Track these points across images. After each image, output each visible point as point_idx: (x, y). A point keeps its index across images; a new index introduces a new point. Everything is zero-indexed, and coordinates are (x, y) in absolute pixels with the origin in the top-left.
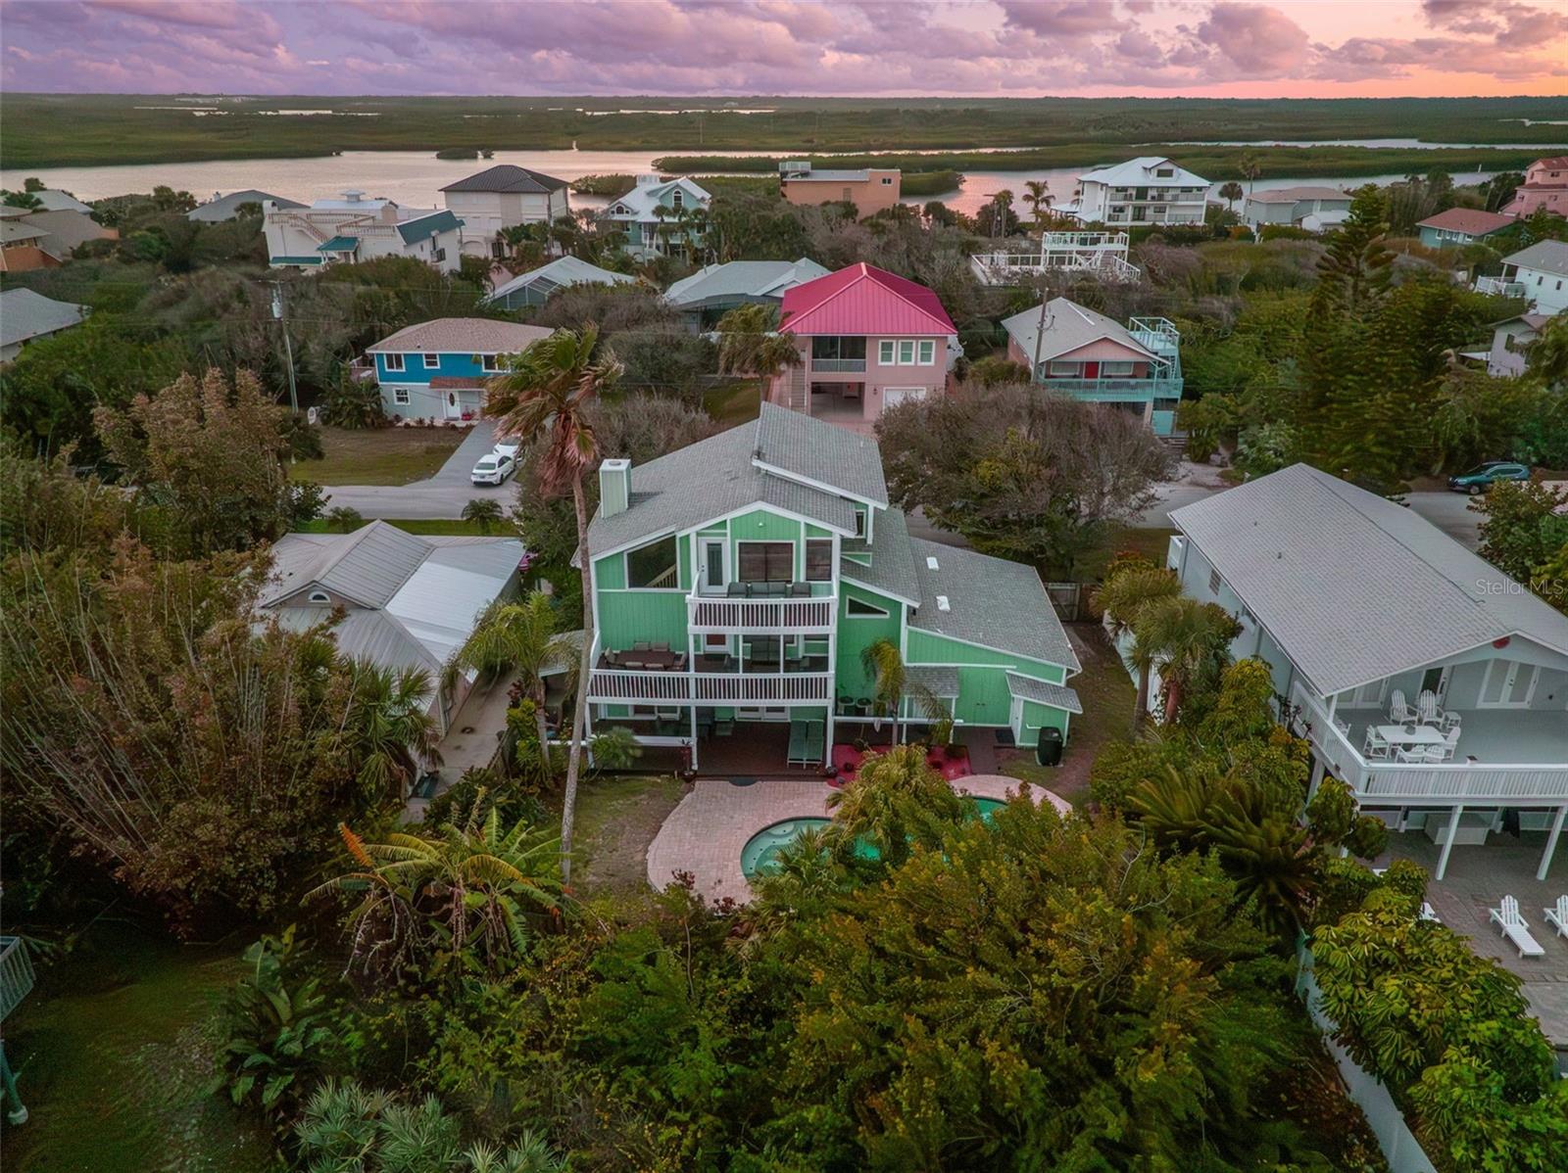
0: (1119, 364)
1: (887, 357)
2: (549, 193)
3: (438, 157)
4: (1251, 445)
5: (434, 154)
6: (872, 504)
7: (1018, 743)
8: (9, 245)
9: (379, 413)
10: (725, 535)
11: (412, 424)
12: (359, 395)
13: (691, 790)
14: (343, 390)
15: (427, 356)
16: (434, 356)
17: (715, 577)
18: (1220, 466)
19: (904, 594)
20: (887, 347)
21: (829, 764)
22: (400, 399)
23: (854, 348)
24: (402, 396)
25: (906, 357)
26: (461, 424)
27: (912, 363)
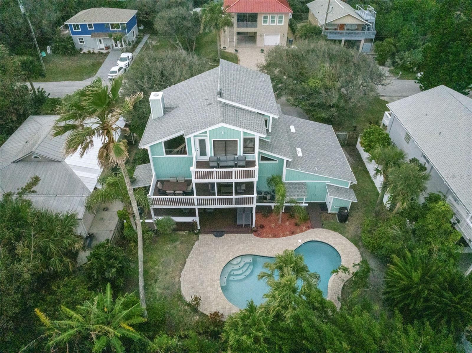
0: (352, 25)
1: (265, 22)
4: (401, 59)
6: (271, 116)
7: (329, 211)
9: (73, 48)
10: (207, 136)
11: (86, 52)
12: (64, 41)
13: (198, 239)
14: (58, 40)
15: (89, 25)
16: (91, 25)
17: (203, 152)
18: (389, 67)
19: (285, 155)
20: (265, 17)
21: (254, 226)
22: (81, 42)
23: (253, 18)
24: (82, 41)
25: (273, 22)
26: (105, 51)
27: (275, 24)
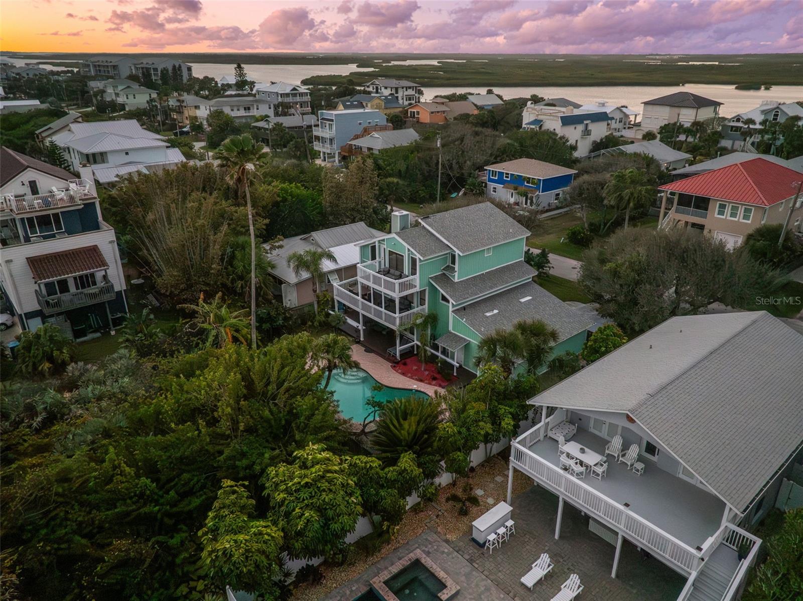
1: (721, 213)
2: (698, 108)
3: (736, 88)
5: (734, 87)
6: (457, 252)
8: (432, 113)
10: (385, 245)
15: (507, 174)
19: (452, 297)
20: (723, 207)
21: (398, 358)
22: (493, 191)
23: (702, 204)
24: (495, 190)
25: (733, 215)
27: (736, 219)
